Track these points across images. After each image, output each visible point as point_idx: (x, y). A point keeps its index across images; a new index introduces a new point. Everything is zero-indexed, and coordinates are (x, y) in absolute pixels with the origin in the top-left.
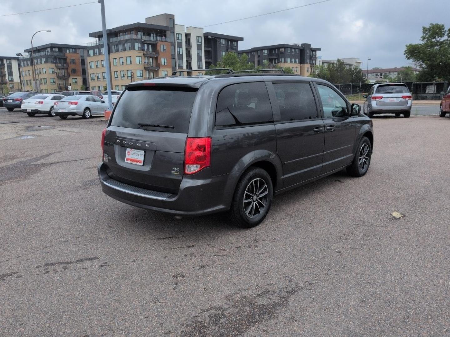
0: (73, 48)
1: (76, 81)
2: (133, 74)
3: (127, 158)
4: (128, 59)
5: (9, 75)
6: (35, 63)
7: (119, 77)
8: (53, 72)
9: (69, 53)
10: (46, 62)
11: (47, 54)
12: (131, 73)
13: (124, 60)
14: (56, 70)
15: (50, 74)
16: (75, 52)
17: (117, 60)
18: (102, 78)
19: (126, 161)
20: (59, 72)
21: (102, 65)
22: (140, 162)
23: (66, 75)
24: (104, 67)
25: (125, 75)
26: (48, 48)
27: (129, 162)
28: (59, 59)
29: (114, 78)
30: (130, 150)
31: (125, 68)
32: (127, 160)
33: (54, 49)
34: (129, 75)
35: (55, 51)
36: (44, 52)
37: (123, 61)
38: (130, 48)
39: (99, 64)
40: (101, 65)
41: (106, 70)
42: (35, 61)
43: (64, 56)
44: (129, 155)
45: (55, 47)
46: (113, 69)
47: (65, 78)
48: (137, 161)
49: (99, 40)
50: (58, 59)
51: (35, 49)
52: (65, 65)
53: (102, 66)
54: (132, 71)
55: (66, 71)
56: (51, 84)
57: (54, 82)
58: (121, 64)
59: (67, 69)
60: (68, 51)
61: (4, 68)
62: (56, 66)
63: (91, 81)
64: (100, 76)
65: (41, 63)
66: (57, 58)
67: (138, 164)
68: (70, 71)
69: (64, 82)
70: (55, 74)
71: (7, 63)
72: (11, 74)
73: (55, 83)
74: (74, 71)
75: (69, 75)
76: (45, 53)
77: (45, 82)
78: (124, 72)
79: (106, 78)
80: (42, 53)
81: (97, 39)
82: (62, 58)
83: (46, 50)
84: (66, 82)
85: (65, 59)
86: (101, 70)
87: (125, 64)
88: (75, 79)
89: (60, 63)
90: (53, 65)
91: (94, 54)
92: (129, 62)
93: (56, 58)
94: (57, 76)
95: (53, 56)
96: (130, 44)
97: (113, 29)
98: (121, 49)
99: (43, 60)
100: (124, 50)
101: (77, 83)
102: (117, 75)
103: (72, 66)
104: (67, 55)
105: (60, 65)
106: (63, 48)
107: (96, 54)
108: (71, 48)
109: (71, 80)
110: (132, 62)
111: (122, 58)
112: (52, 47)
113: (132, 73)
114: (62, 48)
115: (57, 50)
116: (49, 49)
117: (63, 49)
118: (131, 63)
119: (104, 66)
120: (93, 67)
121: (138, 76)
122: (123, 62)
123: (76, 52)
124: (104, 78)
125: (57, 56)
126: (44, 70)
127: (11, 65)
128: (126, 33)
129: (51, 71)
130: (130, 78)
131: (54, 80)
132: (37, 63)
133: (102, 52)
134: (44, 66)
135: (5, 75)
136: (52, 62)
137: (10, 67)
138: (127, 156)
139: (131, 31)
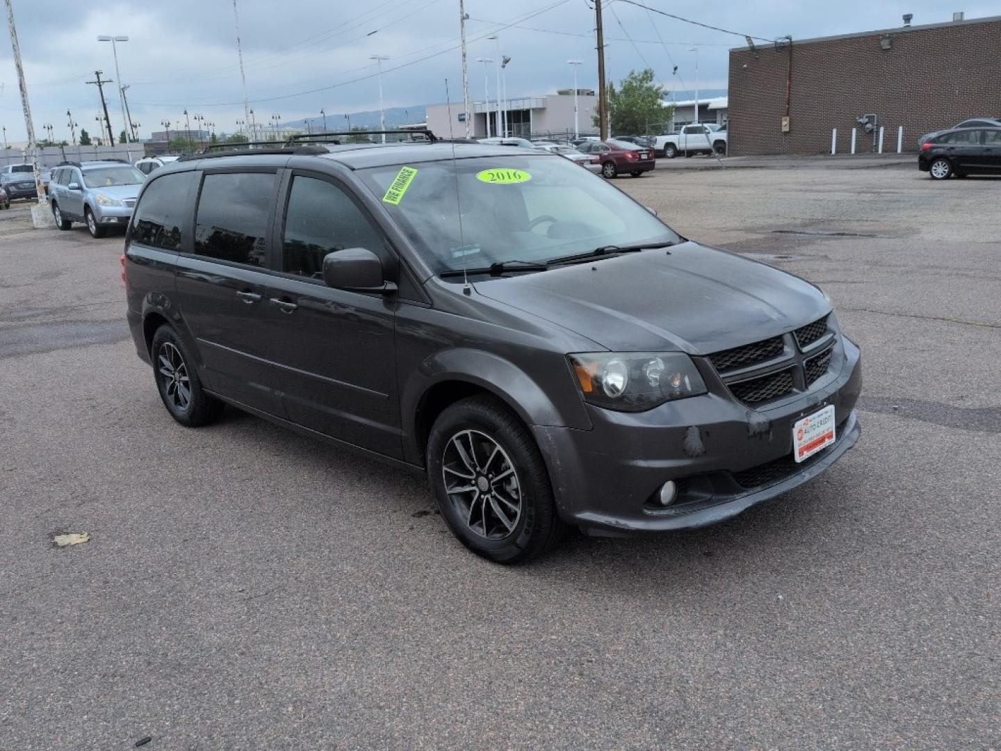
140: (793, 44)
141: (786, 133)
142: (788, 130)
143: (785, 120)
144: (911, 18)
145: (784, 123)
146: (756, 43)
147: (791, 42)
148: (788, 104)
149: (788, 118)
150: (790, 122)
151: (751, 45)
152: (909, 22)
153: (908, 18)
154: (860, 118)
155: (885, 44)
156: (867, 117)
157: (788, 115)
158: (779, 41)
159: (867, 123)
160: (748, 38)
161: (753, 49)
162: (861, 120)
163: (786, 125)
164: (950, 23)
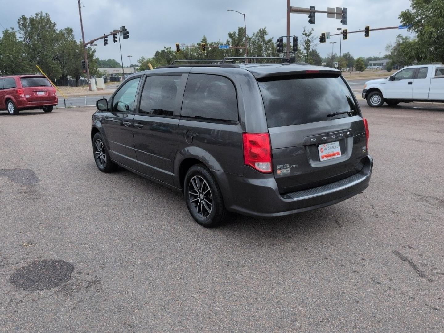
3: (322, 156)
19: (321, 160)
22: (338, 154)
27: (325, 159)
30: (323, 146)
32: (323, 158)
44: (322, 152)
48: (334, 155)
67: (337, 156)
138: (321, 154)
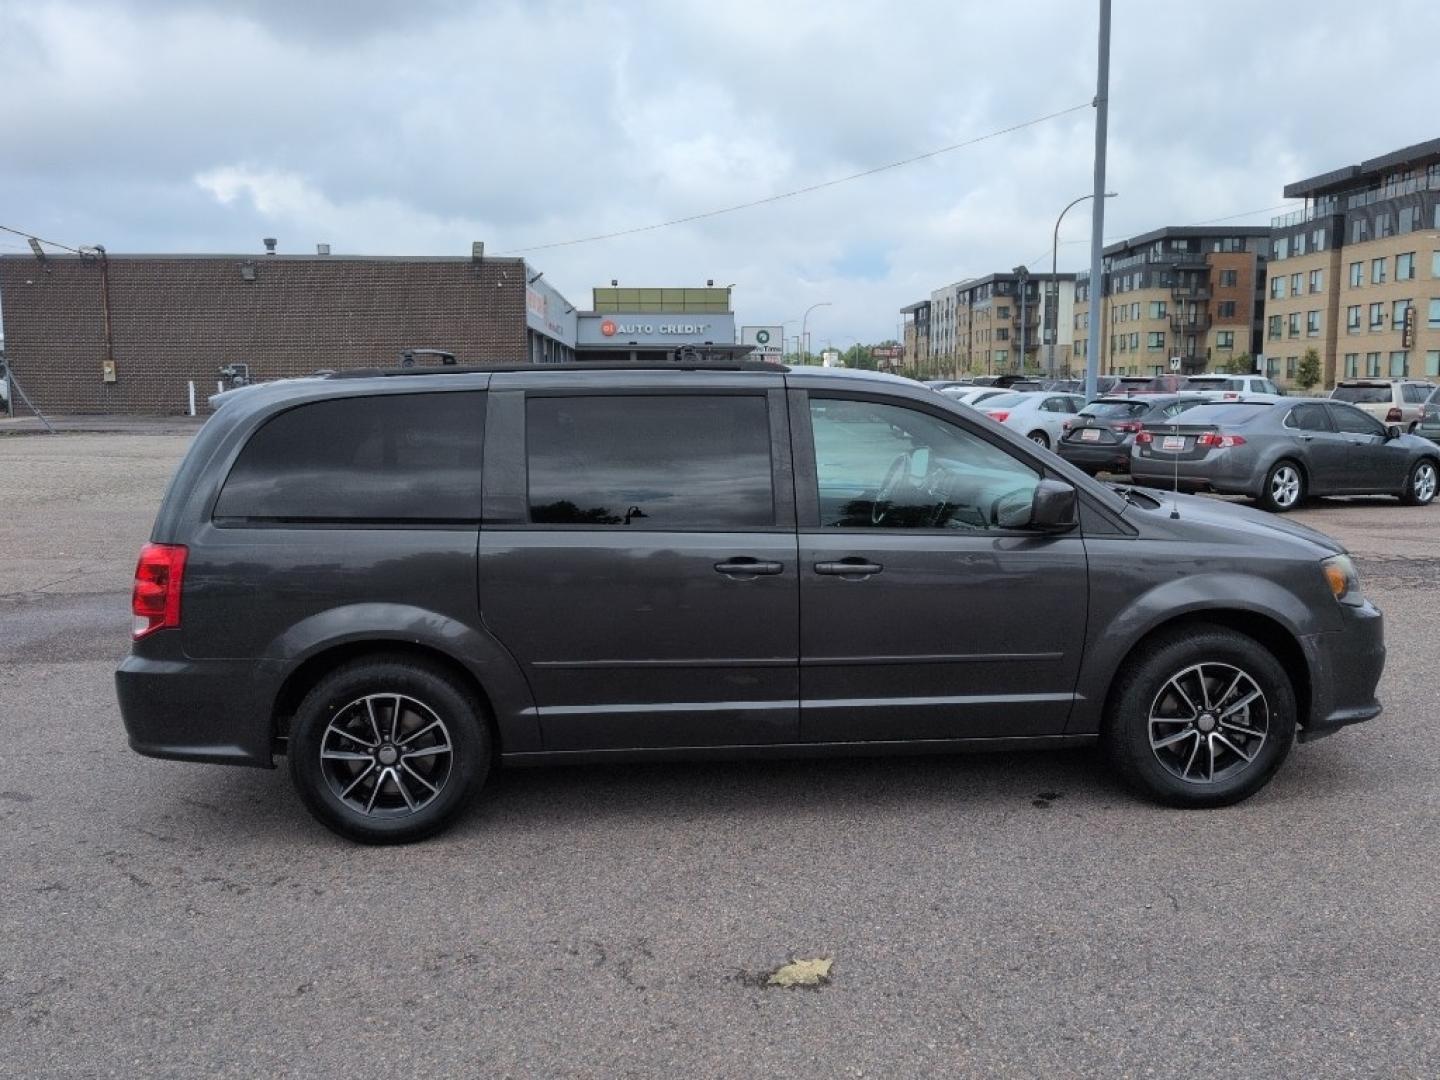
0: (1236, 237)
1: (1227, 339)
2: (1415, 313)
4: (1404, 263)
5: (1047, 327)
6: (1115, 288)
7: (1364, 324)
8: (1162, 315)
9: (1222, 251)
10: (1146, 284)
11: (1151, 261)
12: (1406, 310)
13: (1388, 267)
14: (1171, 309)
15: (1150, 319)
16: (1242, 250)
17: (1365, 269)
18: (1305, 328)
20: (1179, 312)
21: (1311, 285)
23: (1200, 321)
24: (1315, 292)
25: (1384, 320)
26: (1158, 240)
28: (1188, 273)
29: (1346, 327)
31: (1387, 293)
33: (1174, 245)
34: (1400, 317)
35: (1177, 251)
36: (1144, 255)
37: (1384, 271)
38: (1413, 222)
39: (1302, 285)
40: (1308, 288)
41: (1322, 302)
42: (1116, 283)
43: (1204, 263)
45: (1179, 238)
46: (1345, 299)
47: (1196, 332)
49: (1316, 204)
50: (1182, 274)
51: (1122, 248)
52: (1201, 291)
53: (1312, 289)
54: (1412, 304)
55: (1201, 311)
56: (1151, 350)
57: (1160, 345)
58: (1377, 278)
59: (1206, 303)
60: (1217, 248)
61: (1036, 307)
62: (1172, 296)
63: (1269, 339)
64: (1301, 323)
65: (1131, 287)
66: (1179, 270)
68: (1213, 309)
69: (1191, 346)
70: (1168, 318)
71: (1047, 292)
72: (1052, 322)
73: (1162, 346)
74: (1230, 311)
75: (1209, 321)
76: (1148, 257)
77: (1134, 344)
78: (1382, 308)
79: (1317, 330)
80: (1140, 259)
81: (1311, 202)
82: (1193, 271)
83: (1152, 250)
84: (1197, 343)
85: (1204, 274)
86: (1306, 303)
87: (1389, 278)
88: (1227, 333)
89: (1187, 285)
90: (1164, 294)
91: (1291, 252)
92: (1404, 273)
93: (1176, 271)
94: (1171, 326)
95: (1167, 267)
96: (1417, 210)
97: (1364, 164)
98: (1384, 230)
99: (1138, 278)
100: (1392, 231)
101: (1231, 346)
102: (1357, 319)
103: (1222, 294)
104: (1212, 260)
105: (1184, 291)
106: (1206, 237)
107: (1296, 252)
108: (1228, 237)
109: (1214, 338)
110: (1417, 273)
111: (1382, 259)
112: (1170, 237)
113: (1410, 311)
114: (1198, 239)
115: (1183, 245)
116: (1159, 246)
117: (1203, 243)
118: (1411, 275)
119: (1319, 288)
120: (1280, 294)
121: (1431, 321)
122: (1382, 275)
123: (1244, 249)
124: (1311, 327)
125: (1182, 263)
126: (1136, 306)
127: (1057, 298)
128: (1413, 174)
129: (1155, 310)
130: (1400, 327)
131: (1161, 338)
132: (1120, 290)
133: (1317, 244)
134: (1139, 295)
135: (1035, 327)
136: (1163, 285)
137: (1053, 303)
139: (1429, 166)
140: (108, 258)
141: (110, 383)
142: (114, 380)
143: (108, 365)
144: (276, 243)
145: (107, 370)
146: (48, 250)
147: (104, 256)
148: (110, 343)
149: (112, 362)
150: (116, 367)
151: (38, 253)
152: (273, 249)
153: (270, 243)
154: (224, 369)
155: (248, 274)
156: (234, 367)
157: (111, 359)
158: (86, 252)
159: (235, 376)
160: (34, 242)
161: (42, 258)
162: (226, 371)
163: (110, 373)
164: (315, 256)
